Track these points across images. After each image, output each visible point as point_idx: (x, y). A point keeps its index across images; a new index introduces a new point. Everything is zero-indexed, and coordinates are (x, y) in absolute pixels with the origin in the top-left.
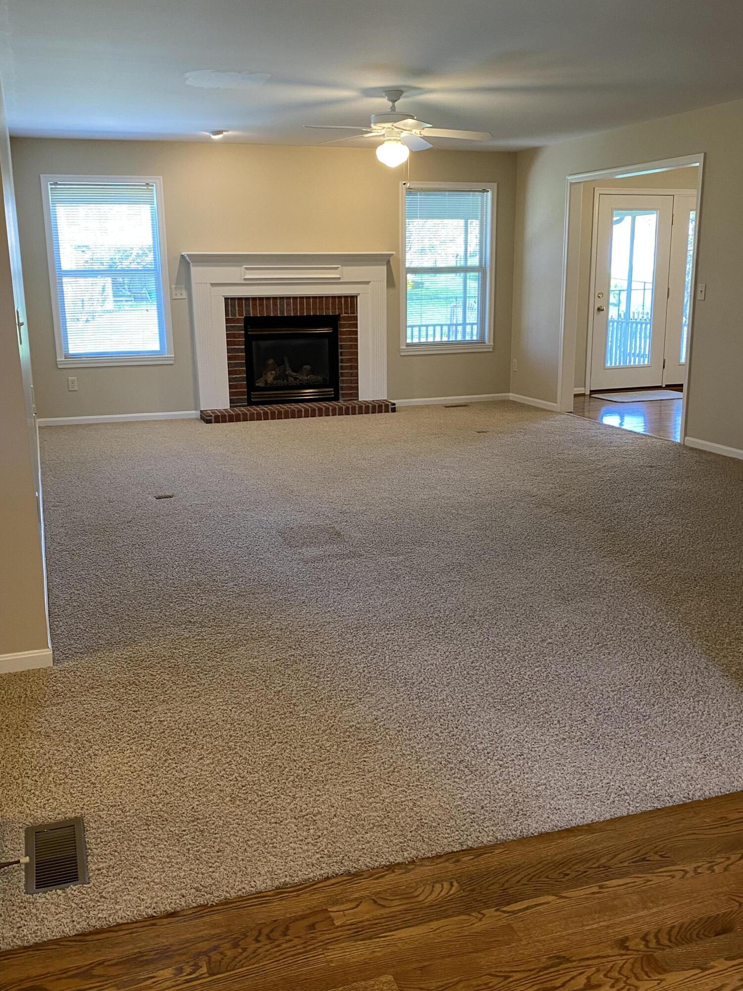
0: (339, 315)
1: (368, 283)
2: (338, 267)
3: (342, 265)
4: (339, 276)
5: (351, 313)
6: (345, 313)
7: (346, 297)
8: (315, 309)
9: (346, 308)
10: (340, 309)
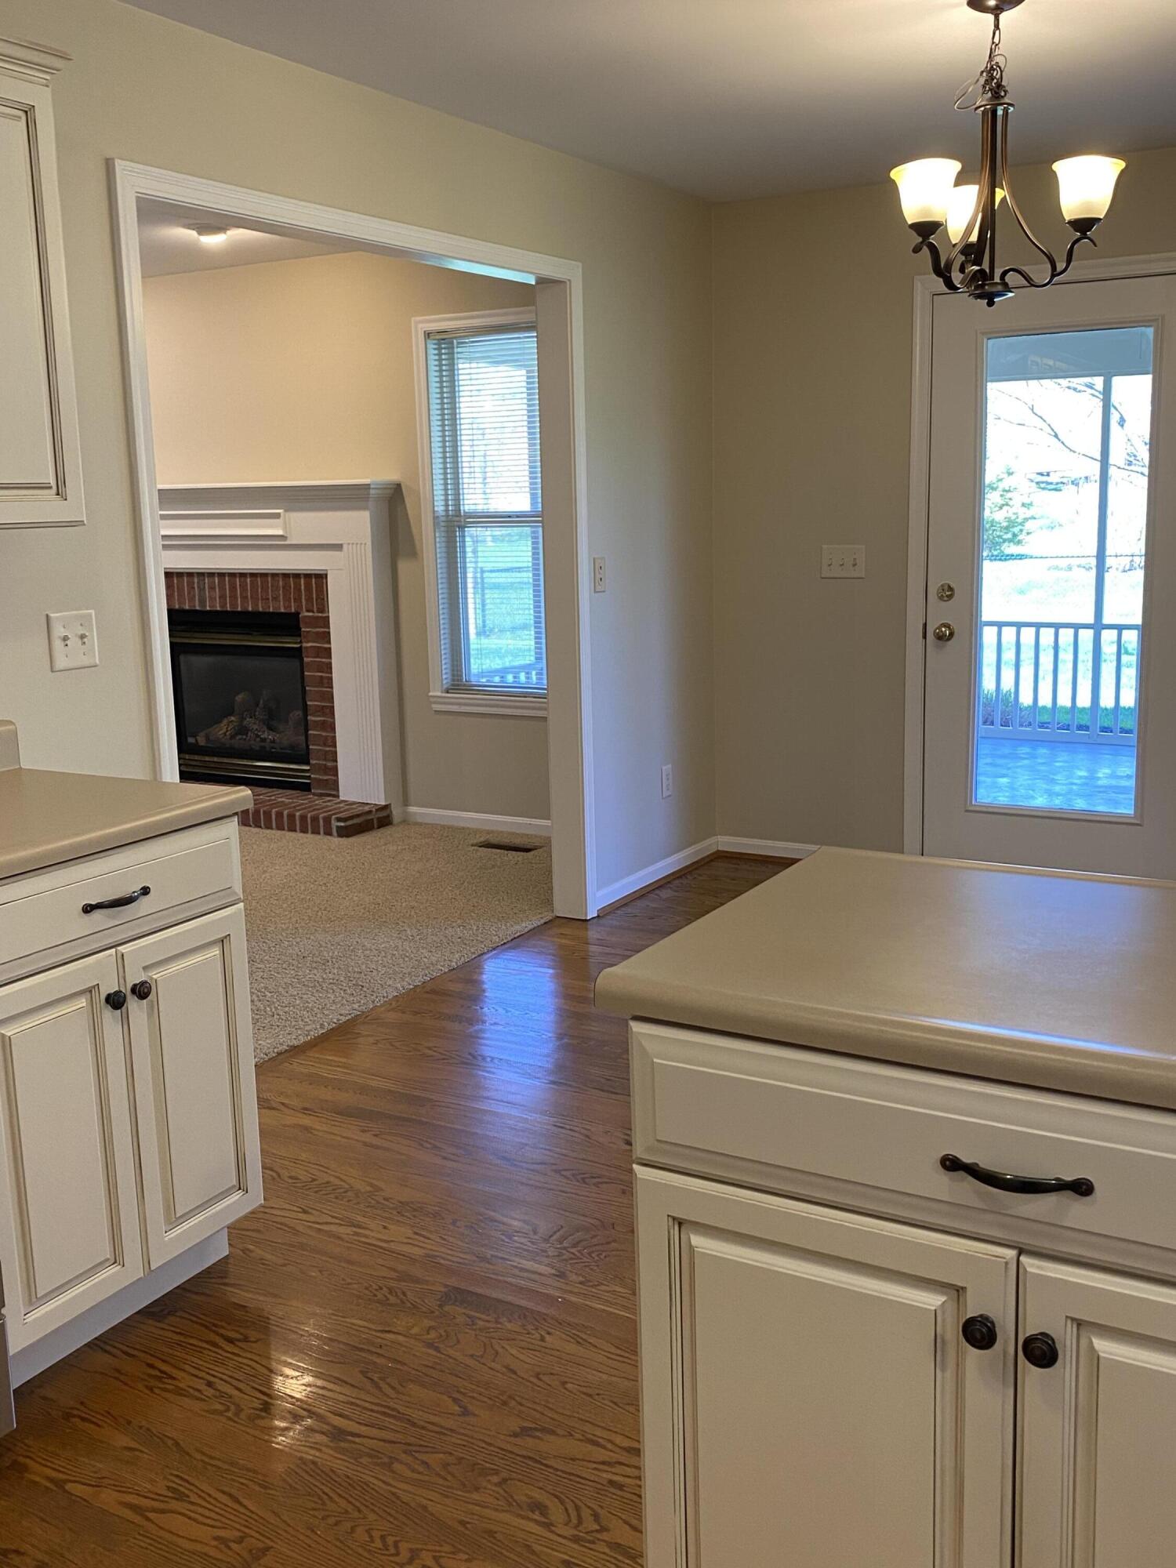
0: (297, 614)
1: (338, 547)
2: (279, 514)
3: (286, 511)
4: (280, 532)
5: (318, 612)
6: (308, 611)
7: (308, 576)
8: (255, 599)
9: (309, 599)
10: (298, 600)
